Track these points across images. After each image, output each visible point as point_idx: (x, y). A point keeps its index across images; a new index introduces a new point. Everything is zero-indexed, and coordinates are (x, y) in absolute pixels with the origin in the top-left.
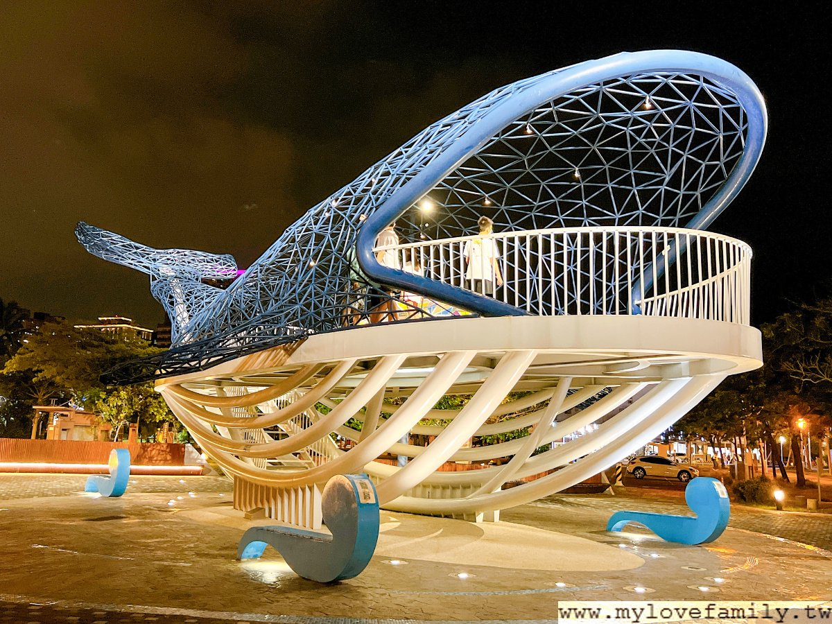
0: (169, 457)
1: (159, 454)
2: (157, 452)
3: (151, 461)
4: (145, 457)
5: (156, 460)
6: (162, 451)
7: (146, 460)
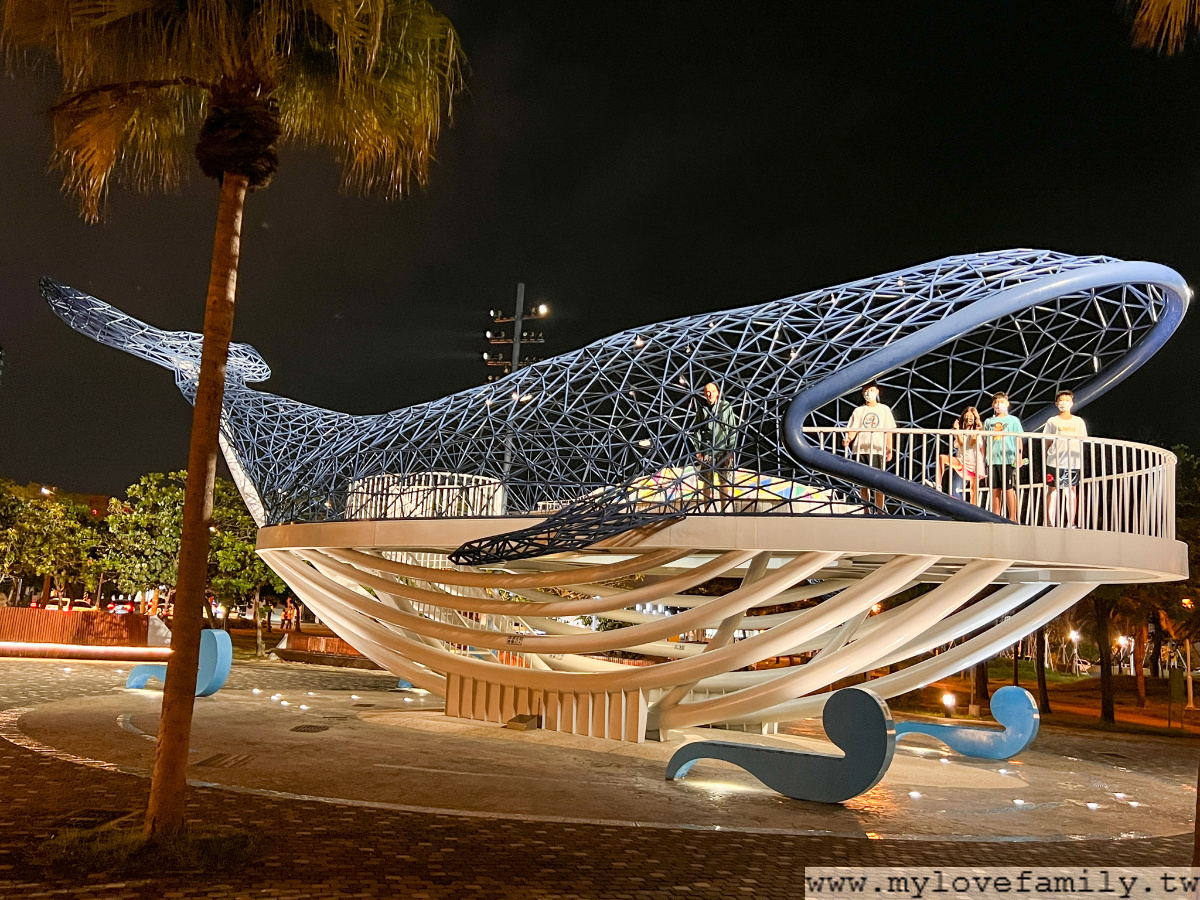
0: (125, 635)
1: (110, 628)
2: (107, 626)
3: (99, 639)
4: (89, 633)
5: (107, 638)
6: (115, 624)
7: (90, 639)
